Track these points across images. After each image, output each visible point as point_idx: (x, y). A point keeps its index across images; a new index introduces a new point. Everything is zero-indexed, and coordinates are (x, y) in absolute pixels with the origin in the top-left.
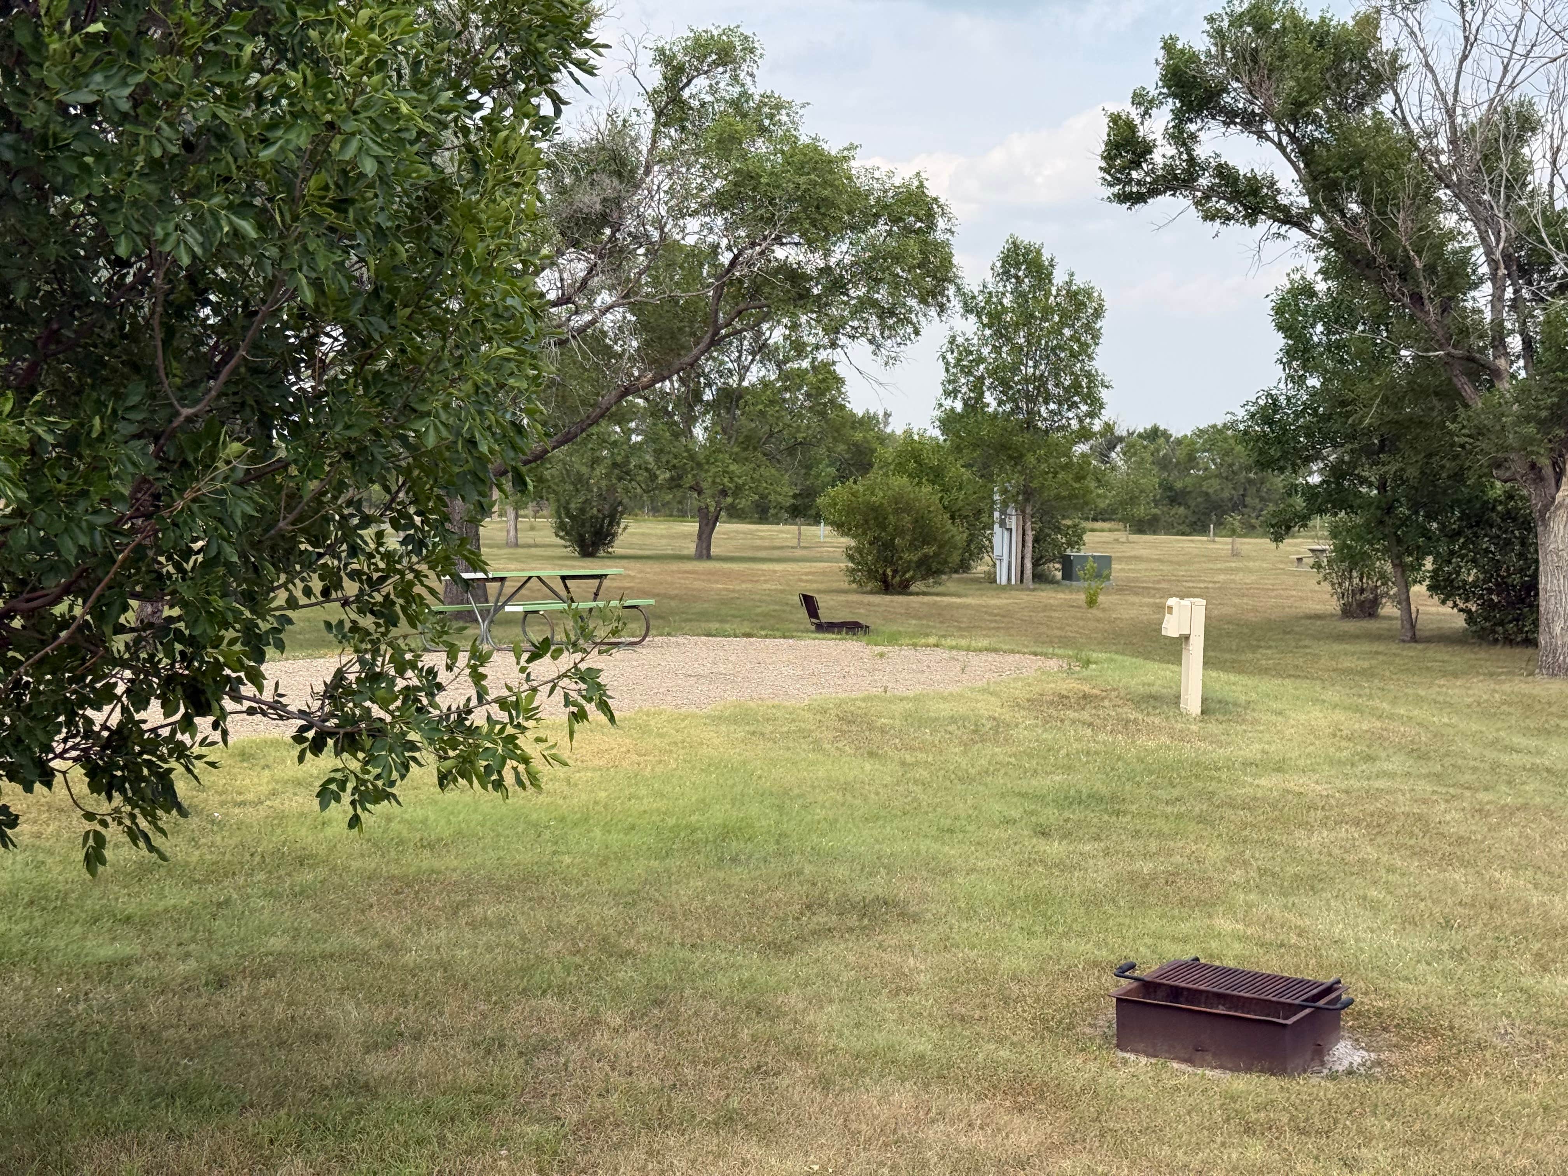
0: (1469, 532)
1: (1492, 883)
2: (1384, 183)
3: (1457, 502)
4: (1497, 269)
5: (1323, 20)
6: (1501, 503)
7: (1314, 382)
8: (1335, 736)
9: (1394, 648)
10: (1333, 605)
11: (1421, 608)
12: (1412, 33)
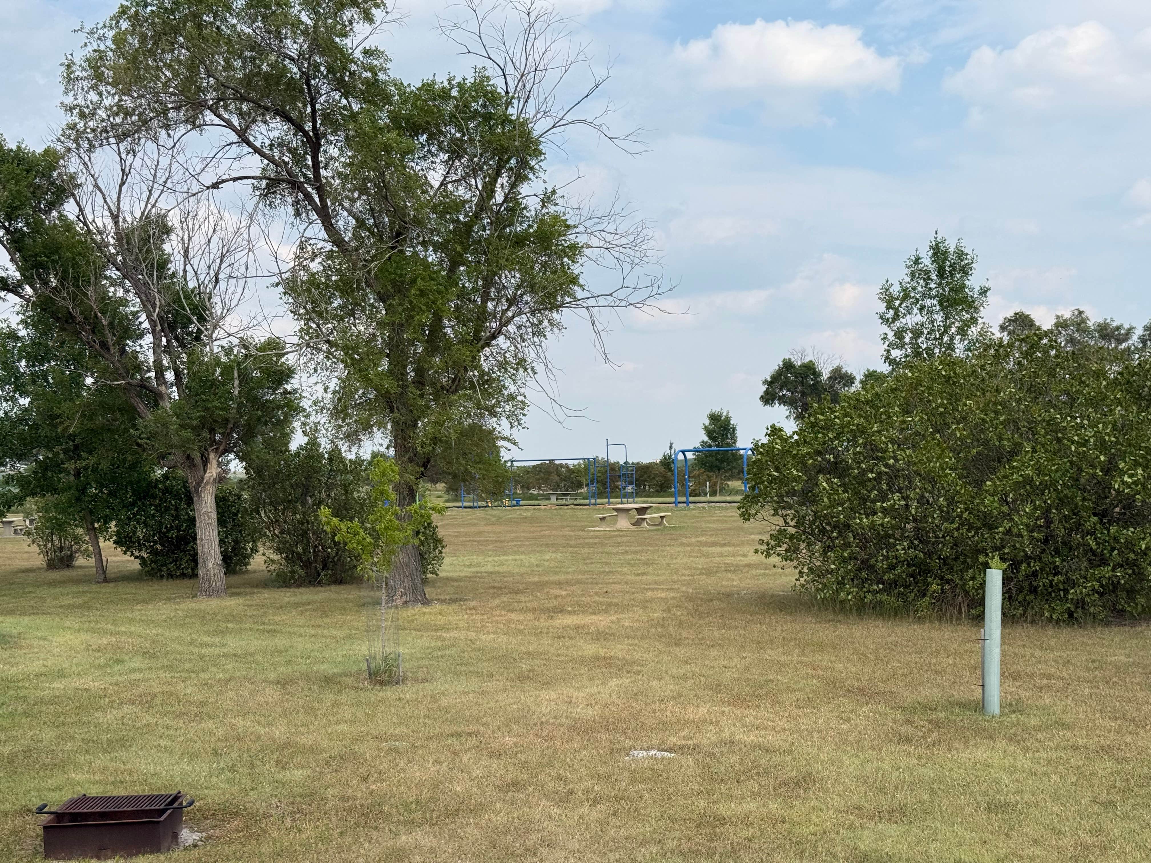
0: (139, 503)
1: (232, 726)
2: (75, 265)
3: (131, 483)
4: (155, 326)
5: (19, 148)
6: (161, 482)
7: (25, 402)
8: (89, 650)
9: (95, 587)
10: (39, 561)
11: (109, 559)
12: (85, 164)
